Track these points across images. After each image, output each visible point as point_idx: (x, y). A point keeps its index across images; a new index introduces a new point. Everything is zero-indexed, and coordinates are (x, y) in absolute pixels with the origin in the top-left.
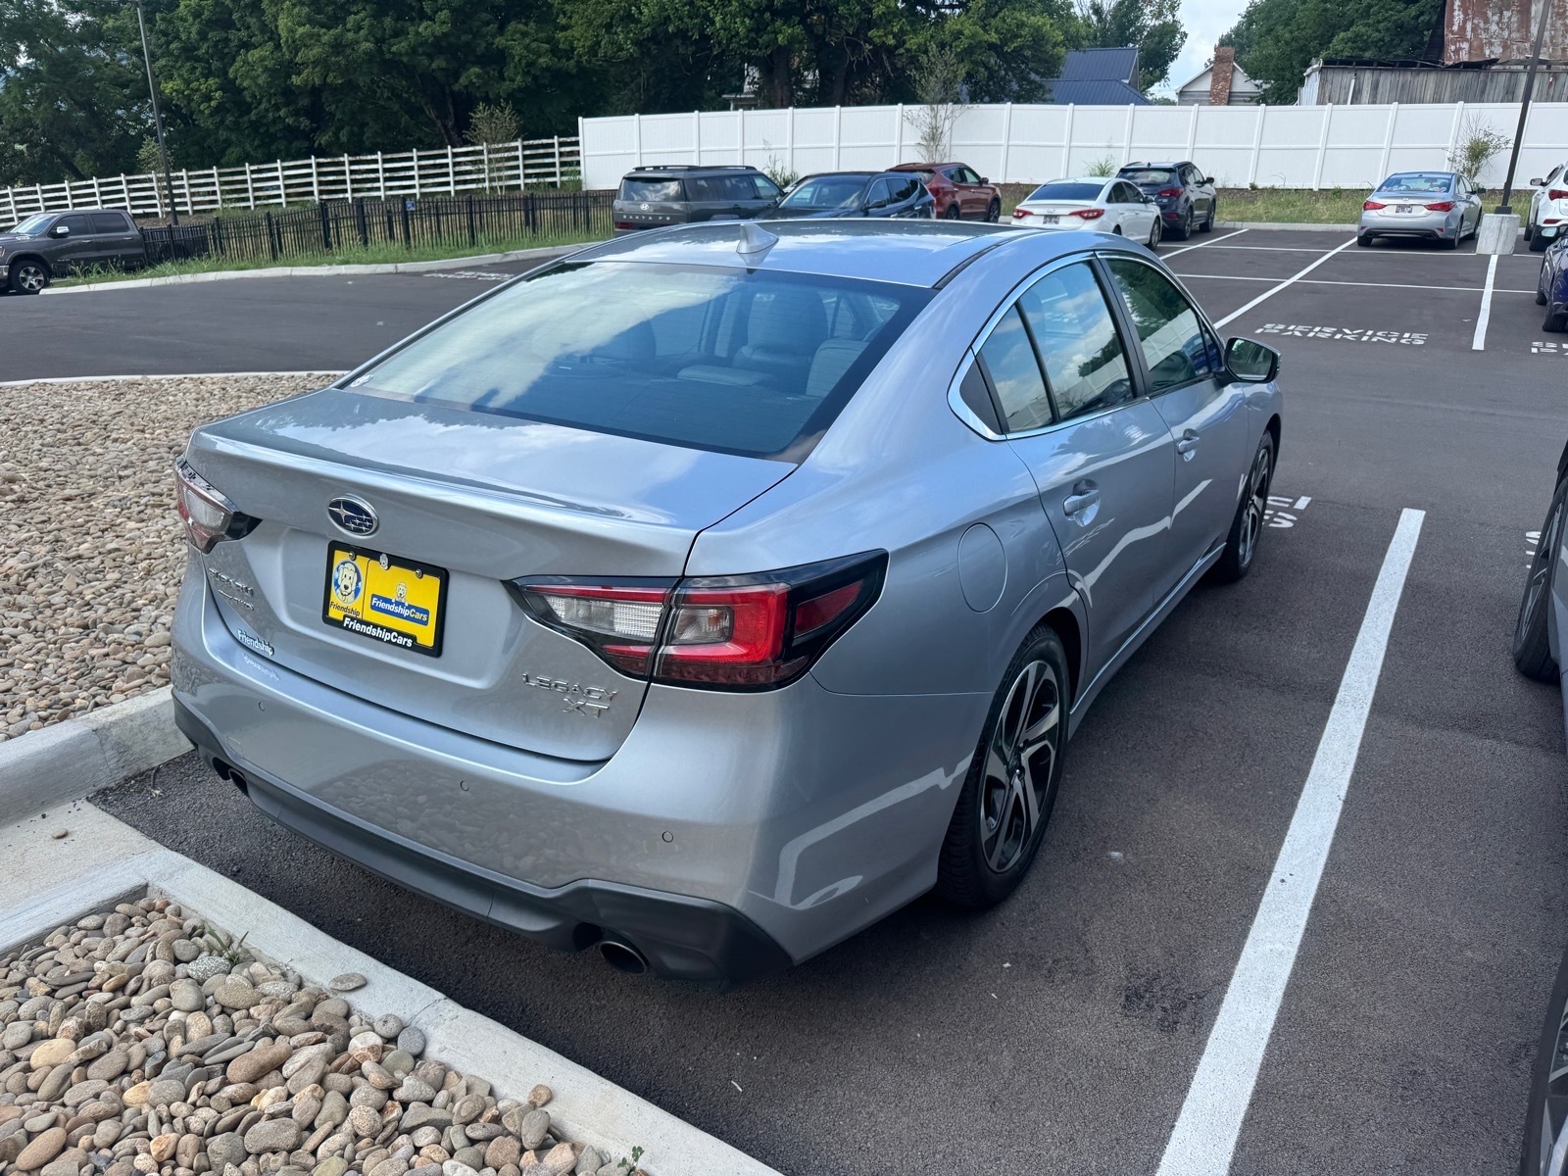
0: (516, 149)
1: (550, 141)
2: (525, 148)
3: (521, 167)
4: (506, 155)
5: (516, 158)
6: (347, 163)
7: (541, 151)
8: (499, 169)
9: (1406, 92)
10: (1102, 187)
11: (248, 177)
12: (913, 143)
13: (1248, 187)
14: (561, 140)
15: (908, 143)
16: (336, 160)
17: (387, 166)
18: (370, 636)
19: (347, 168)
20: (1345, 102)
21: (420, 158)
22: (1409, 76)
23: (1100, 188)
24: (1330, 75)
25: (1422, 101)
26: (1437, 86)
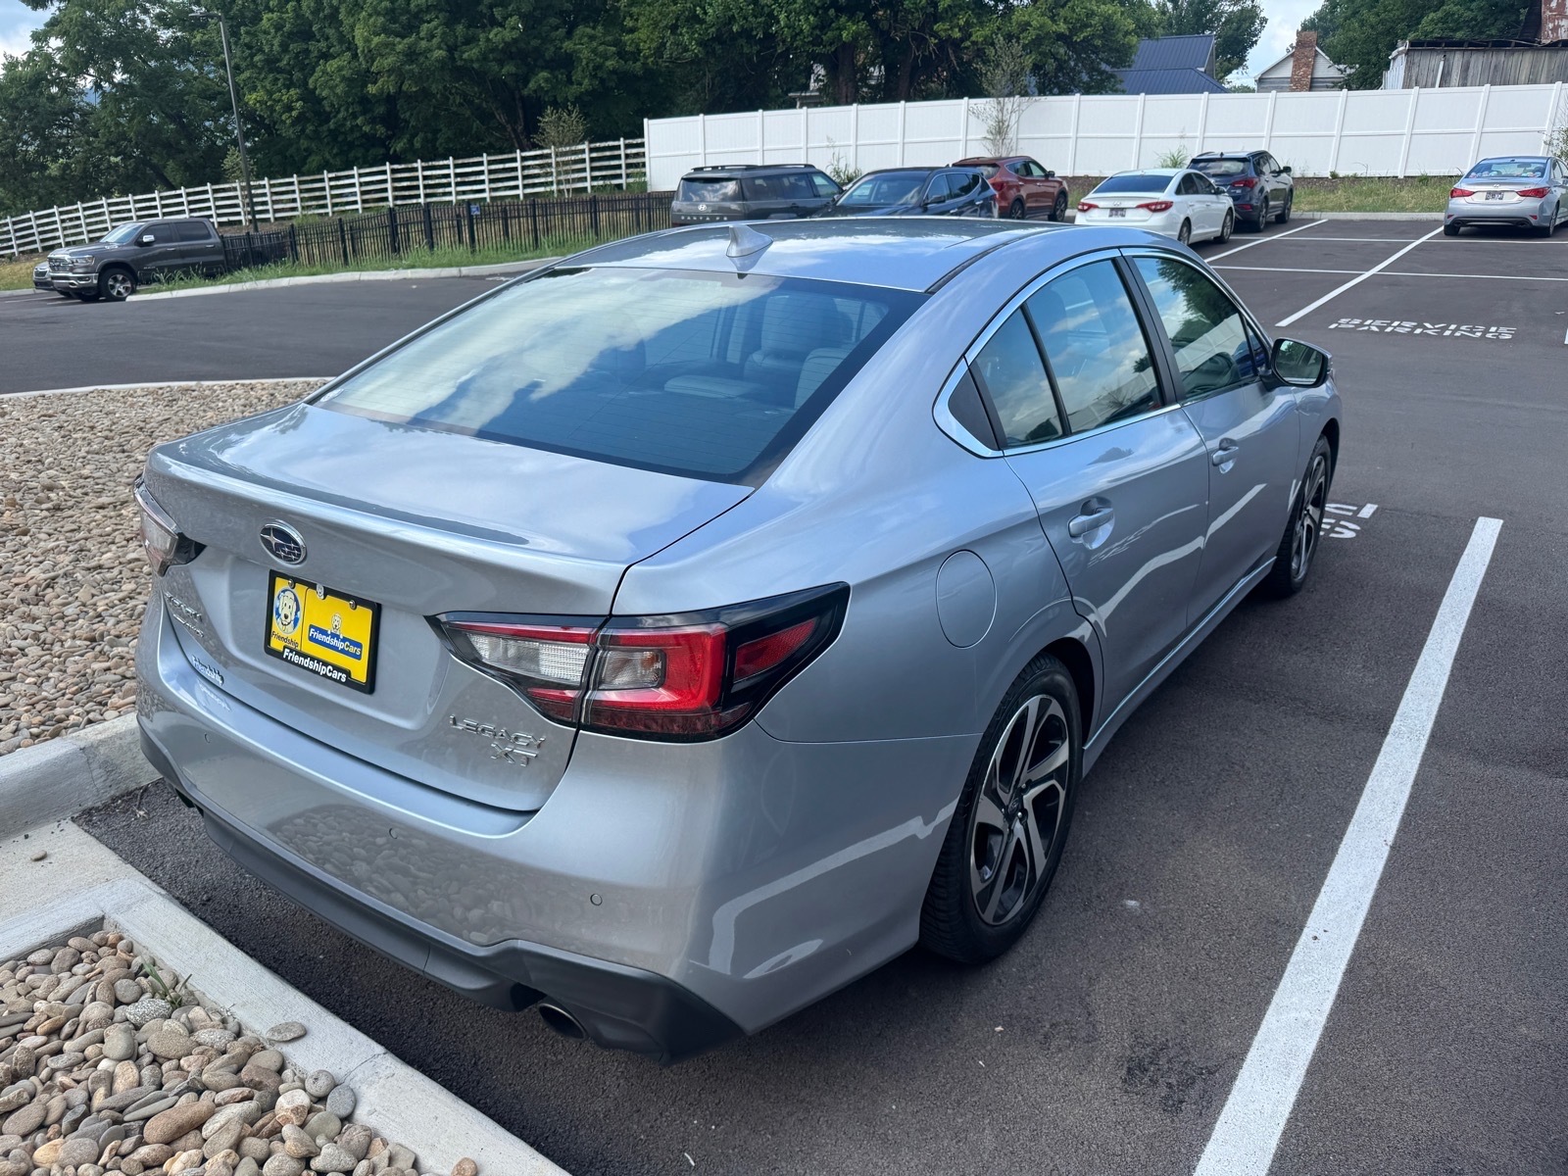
0: (583, 151)
1: (616, 143)
2: (592, 150)
3: (588, 169)
4: (573, 158)
5: (583, 161)
6: (420, 169)
7: (608, 153)
8: (566, 172)
9: (1499, 73)
10: (1171, 178)
11: (326, 184)
12: (979, 137)
13: (1328, 175)
14: (627, 141)
15: (973, 137)
16: (410, 166)
17: (459, 171)
18: (307, 669)
19: (420, 174)
20: (1433, 86)
21: (490, 163)
22: (1502, 57)
23: (1169, 179)
24: (1417, 58)
25: (1516, 83)
26: (1533, 66)
